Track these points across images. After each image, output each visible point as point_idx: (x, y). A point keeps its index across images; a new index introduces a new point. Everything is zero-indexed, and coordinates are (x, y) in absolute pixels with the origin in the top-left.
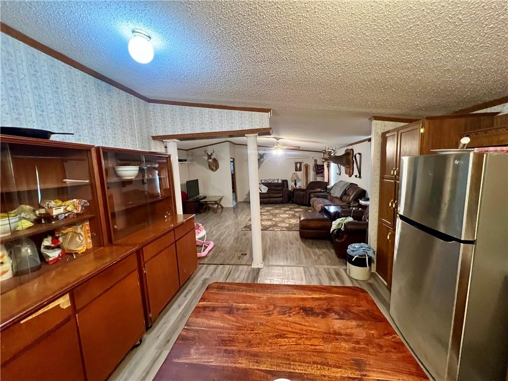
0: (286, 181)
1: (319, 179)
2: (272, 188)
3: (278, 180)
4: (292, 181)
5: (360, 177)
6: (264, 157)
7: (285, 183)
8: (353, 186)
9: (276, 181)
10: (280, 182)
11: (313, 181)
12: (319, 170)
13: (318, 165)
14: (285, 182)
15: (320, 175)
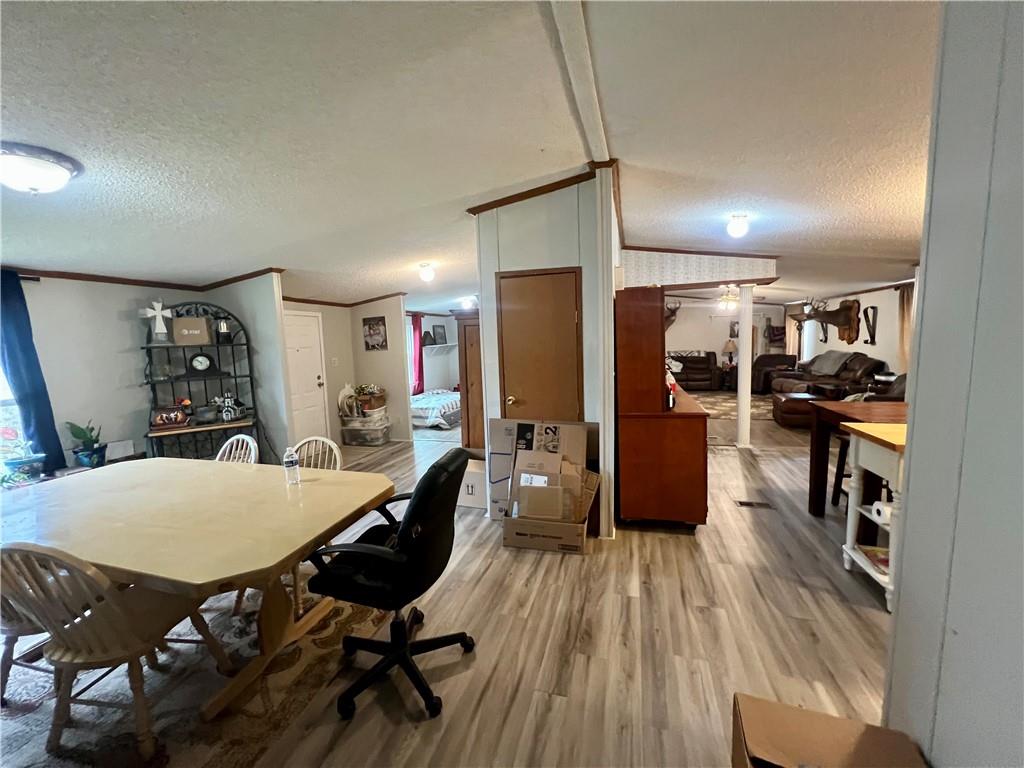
0: (714, 354)
1: (774, 351)
2: (689, 365)
3: (699, 352)
4: (723, 355)
5: (873, 342)
6: (678, 313)
7: (712, 358)
8: (858, 357)
9: (696, 354)
10: (703, 355)
11: (764, 353)
12: (775, 336)
13: (773, 328)
14: (711, 356)
15: (777, 344)
